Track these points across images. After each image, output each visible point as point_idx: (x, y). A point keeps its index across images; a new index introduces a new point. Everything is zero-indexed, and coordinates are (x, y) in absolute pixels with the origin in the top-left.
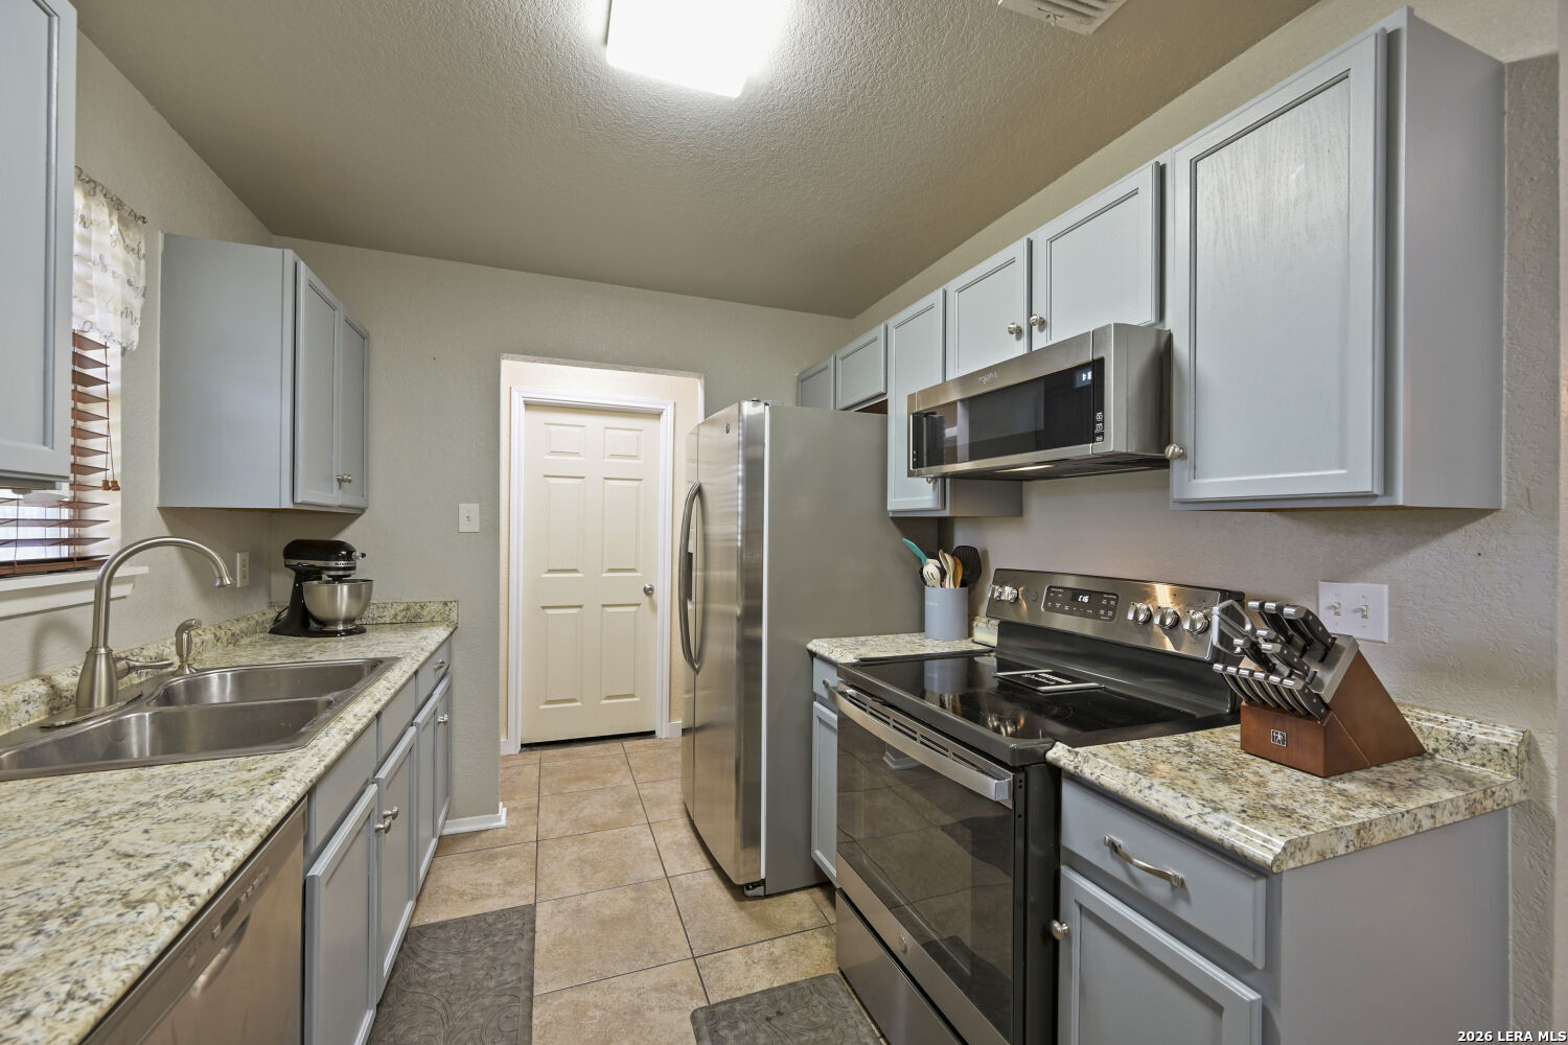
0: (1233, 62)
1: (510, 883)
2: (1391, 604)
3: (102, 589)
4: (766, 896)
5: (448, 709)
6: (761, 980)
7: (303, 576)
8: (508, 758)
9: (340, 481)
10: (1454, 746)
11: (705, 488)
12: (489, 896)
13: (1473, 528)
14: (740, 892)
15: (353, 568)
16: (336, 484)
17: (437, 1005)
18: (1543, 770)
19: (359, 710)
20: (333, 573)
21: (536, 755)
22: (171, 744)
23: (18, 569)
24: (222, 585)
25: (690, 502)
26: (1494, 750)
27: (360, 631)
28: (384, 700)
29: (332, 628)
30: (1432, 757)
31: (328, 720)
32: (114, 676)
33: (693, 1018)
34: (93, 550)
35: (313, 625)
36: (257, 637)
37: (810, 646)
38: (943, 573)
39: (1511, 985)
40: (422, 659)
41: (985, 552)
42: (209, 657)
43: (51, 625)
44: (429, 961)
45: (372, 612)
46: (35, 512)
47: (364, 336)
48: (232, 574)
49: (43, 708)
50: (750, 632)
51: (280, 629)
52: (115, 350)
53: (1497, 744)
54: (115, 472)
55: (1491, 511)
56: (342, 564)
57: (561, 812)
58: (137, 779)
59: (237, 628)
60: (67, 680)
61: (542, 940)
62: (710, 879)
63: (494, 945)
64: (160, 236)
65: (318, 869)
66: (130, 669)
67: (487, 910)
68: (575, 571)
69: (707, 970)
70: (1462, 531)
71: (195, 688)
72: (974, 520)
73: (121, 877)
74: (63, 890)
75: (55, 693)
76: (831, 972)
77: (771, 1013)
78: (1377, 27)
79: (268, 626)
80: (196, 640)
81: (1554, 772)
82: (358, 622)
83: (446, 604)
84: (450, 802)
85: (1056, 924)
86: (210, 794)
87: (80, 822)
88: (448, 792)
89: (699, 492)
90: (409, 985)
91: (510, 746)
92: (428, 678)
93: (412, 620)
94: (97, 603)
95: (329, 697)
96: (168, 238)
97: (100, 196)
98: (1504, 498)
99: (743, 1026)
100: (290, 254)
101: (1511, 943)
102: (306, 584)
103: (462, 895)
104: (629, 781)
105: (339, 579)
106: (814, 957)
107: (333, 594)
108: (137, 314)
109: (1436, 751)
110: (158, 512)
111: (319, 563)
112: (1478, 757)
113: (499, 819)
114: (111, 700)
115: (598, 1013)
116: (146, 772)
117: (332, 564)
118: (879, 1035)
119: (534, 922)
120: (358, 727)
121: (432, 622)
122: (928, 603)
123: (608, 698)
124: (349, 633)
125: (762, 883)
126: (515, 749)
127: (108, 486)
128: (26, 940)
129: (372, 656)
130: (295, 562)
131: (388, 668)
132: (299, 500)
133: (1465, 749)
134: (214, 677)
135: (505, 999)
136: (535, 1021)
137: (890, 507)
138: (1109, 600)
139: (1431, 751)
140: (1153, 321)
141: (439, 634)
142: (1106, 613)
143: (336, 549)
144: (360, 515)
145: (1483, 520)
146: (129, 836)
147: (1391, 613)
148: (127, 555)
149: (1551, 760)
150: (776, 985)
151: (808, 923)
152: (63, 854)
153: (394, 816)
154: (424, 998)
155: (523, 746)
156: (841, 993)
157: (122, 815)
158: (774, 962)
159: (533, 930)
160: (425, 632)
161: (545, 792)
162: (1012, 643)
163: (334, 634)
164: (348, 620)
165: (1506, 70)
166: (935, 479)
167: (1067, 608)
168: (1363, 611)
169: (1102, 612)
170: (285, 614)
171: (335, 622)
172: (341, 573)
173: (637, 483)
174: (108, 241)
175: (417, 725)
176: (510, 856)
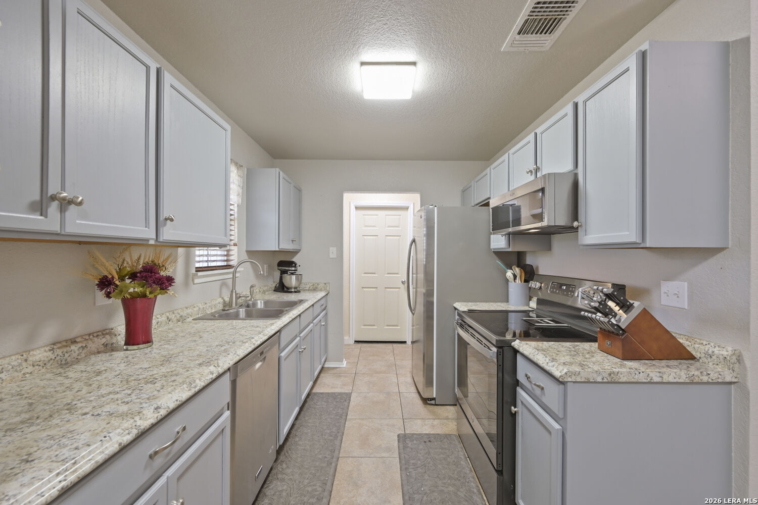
0: (628, 42)
1: (344, 385)
2: (688, 291)
3: (234, 273)
4: (436, 405)
5: (326, 321)
6: (427, 430)
7: (283, 272)
8: (349, 345)
9: (292, 241)
10: (707, 356)
11: (416, 240)
12: (337, 388)
13: (720, 256)
14: (426, 401)
15: (296, 270)
16: (291, 242)
17: (318, 414)
18: (745, 369)
19: (295, 312)
20: (291, 272)
21: (360, 345)
22: (249, 316)
23: (217, 268)
24: (261, 274)
25: (411, 245)
26: (721, 357)
27: (299, 292)
28: (302, 311)
29: (291, 290)
30: (698, 360)
31: (285, 314)
32: (237, 298)
33: (398, 436)
34: (231, 263)
35: (285, 289)
36: (270, 292)
37: (455, 305)
38: (515, 277)
39: (733, 467)
40: (315, 301)
41: (537, 268)
42: (257, 297)
43: (223, 284)
44: (317, 402)
45: (302, 286)
46: (219, 253)
47: (300, 190)
48: (263, 271)
49: (222, 306)
50: (430, 299)
51: (276, 290)
52: (236, 205)
53: (722, 355)
54: (236, 241)
55: (726, 248)
56: (293, 269)
57: (365, 365)
58: (243, 322)
59: (265, 288)
60: (227, 299)
61: (352, 404)
62: (416, 396)
63: (337, 402)
64: (246, 169)
65: (282, 354)
66: (240, 297)
67: (336, 392)
68: (374, 273)
69: (407, 423)
70: (715, 258)
71: (255, 304)
72: (533, 252)
73: (241, 338)
74: (232, 339)
75: (224, 302)
76: (455, 434)
77: (427, 440)
78: (637, 50)
79: (273, 289)
80: (254, 291)
81: (749, 369)
82: (298, 289)
83: (325, 284)
84: (327, 356)
85: (513, 408)
86: (258, 327)
87: (233, 329)
88: (326, 351)
89: (414, 241)
90: (310, 407)
91: (349, 340)
92: (317, 309)
93: (315, 289)
94: (233, 278)
95: (287, 309)
96: (247, 169)
97: (233, 163)
98: (730, 242)
99: (415, 442)
100: (278, 169)
101: (733, 448)
102: (283, 275)
103: (328, 386)
104: (392, 358)
105: (292, 274)
106: (450, 427)
107: (291, 278)
108: (241, 195)
109: (700, 358)
110: (245, 252)
111: (287, 268)
112: (715, 361)
113: (343, 364)
114: (236, 305)
115: (367, 428)
116: (245, 321)
117: (290, 269)
118: (467, 456)
119: (350, 398)
120: (294, 317)
121: (321, 290)
122: (510, 289)
123: (388, 326)
124: (295, 292)
125: (434, 399)
126: (352, 342)
127: (235, 245)
128: (227, 345)
129: (301, 299)
130: (280, 268)
131: (304, 302)
132: (280, 248)
133: (711, 357)
134: (259, 302)
135: (338, 417)
136: (346, 425)
137: (492, 247)
138: (572, 289)
139: (698, 358)
140: (573, 169)
141: (323, 294)
142: (571, 294)
143: (291, 264)
144: (298, 252)
145: (722, 253)
146: (243, 332)
147: (688, 296)
148: (240, 264)
149: (748, 363)
150: (431, 433)
151: (450, 417)
152: (230, 333)
153: (305, 349)
154: (314, 412)
155: (355, 341)
156: (456, 441)
157: (241, 328)
158: (433, 426)
159: (350, 400)
160: (318, 293)
161: (360, 358)
162: (541, 307)
163: (291, 292)
164: (295, 288)
165: (731, 45)
166: (505, 235)
167: (557, 291)
168: (677, 294)
169: (570, 293)
170: (278, 285)
171: (291, 288)
172: (293, 272)
173: (398, 237)
174: (234, 176)
175: (314, 323)
176: (345, 377)
